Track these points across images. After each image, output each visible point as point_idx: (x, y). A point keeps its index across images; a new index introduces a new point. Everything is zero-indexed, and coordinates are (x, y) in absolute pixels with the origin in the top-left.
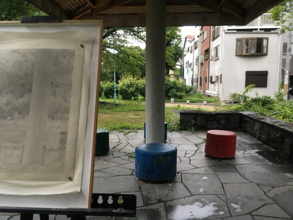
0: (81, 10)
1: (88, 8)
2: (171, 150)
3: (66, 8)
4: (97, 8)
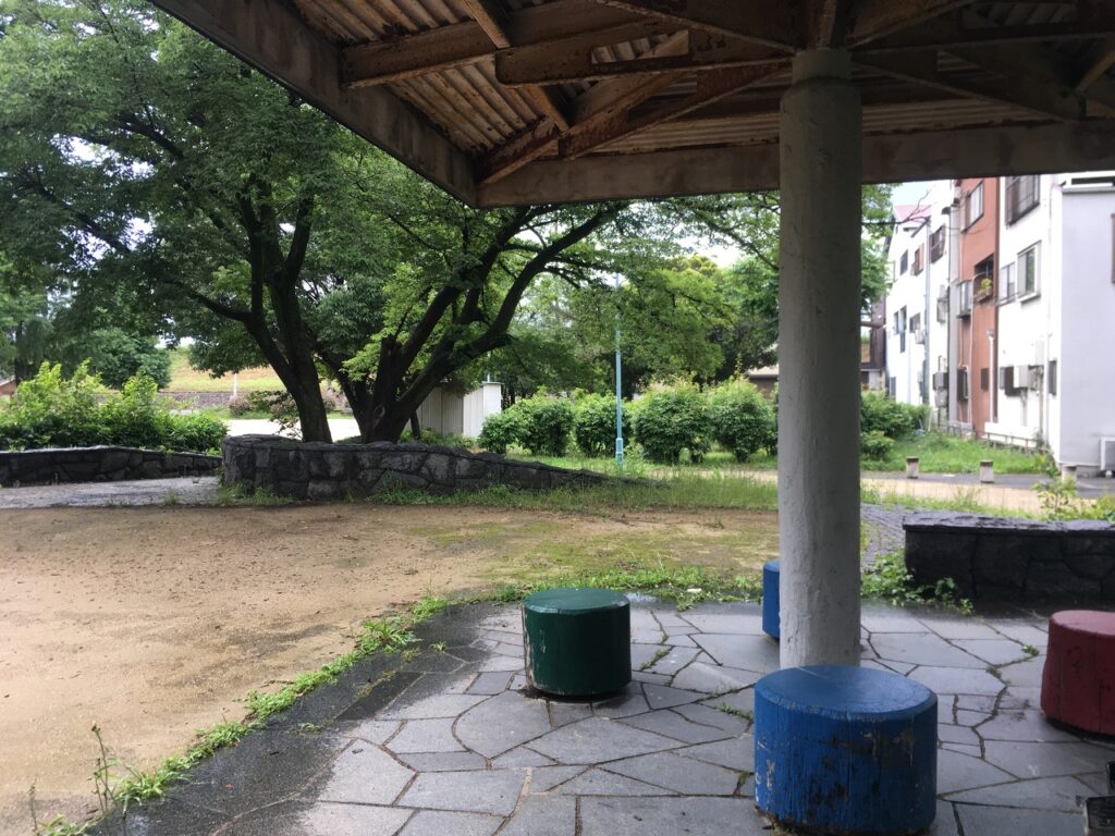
0: (520, 144)
1: (547, 138)
3: (468, 139)
4: (582, 134)
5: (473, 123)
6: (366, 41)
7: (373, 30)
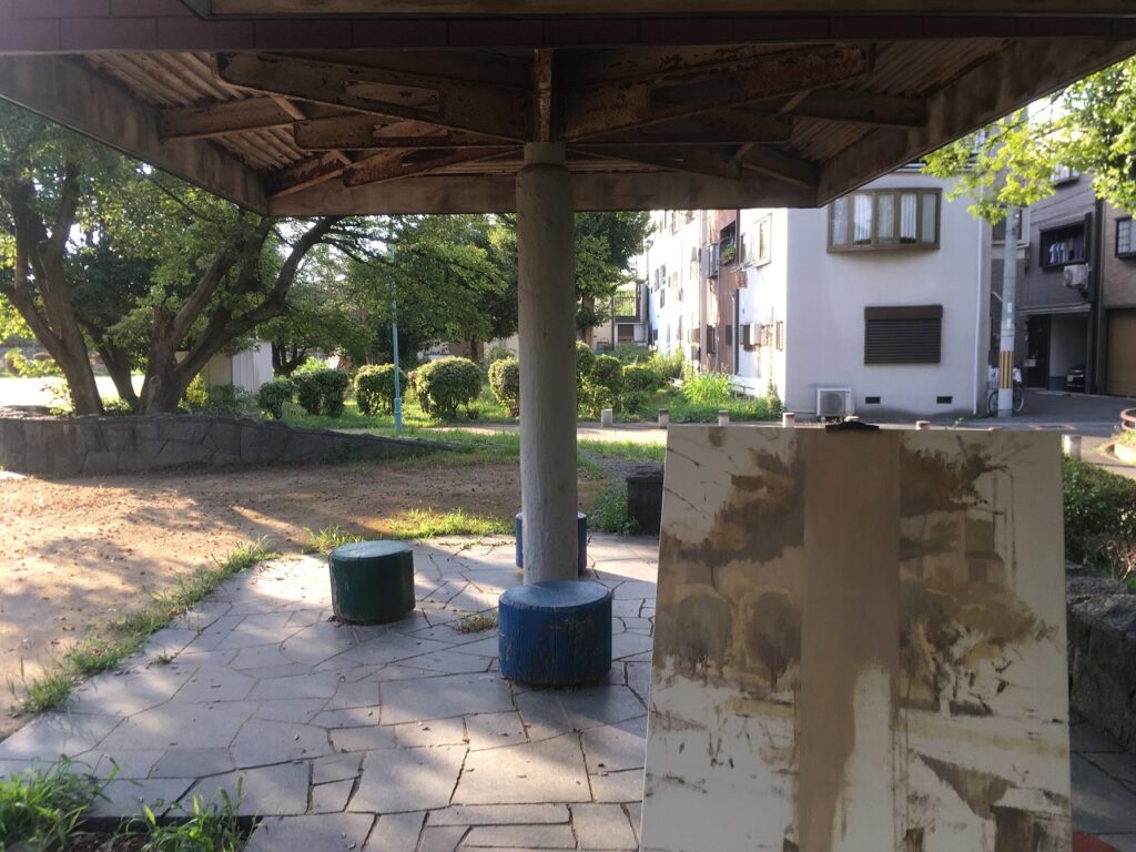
0: (308, 167)
1: (331, 167)
2: (595, 599)
3: (261, 163)
4: (362, 169)
5: (266, 153)
6: (181, 105)
7: (188, 98)
